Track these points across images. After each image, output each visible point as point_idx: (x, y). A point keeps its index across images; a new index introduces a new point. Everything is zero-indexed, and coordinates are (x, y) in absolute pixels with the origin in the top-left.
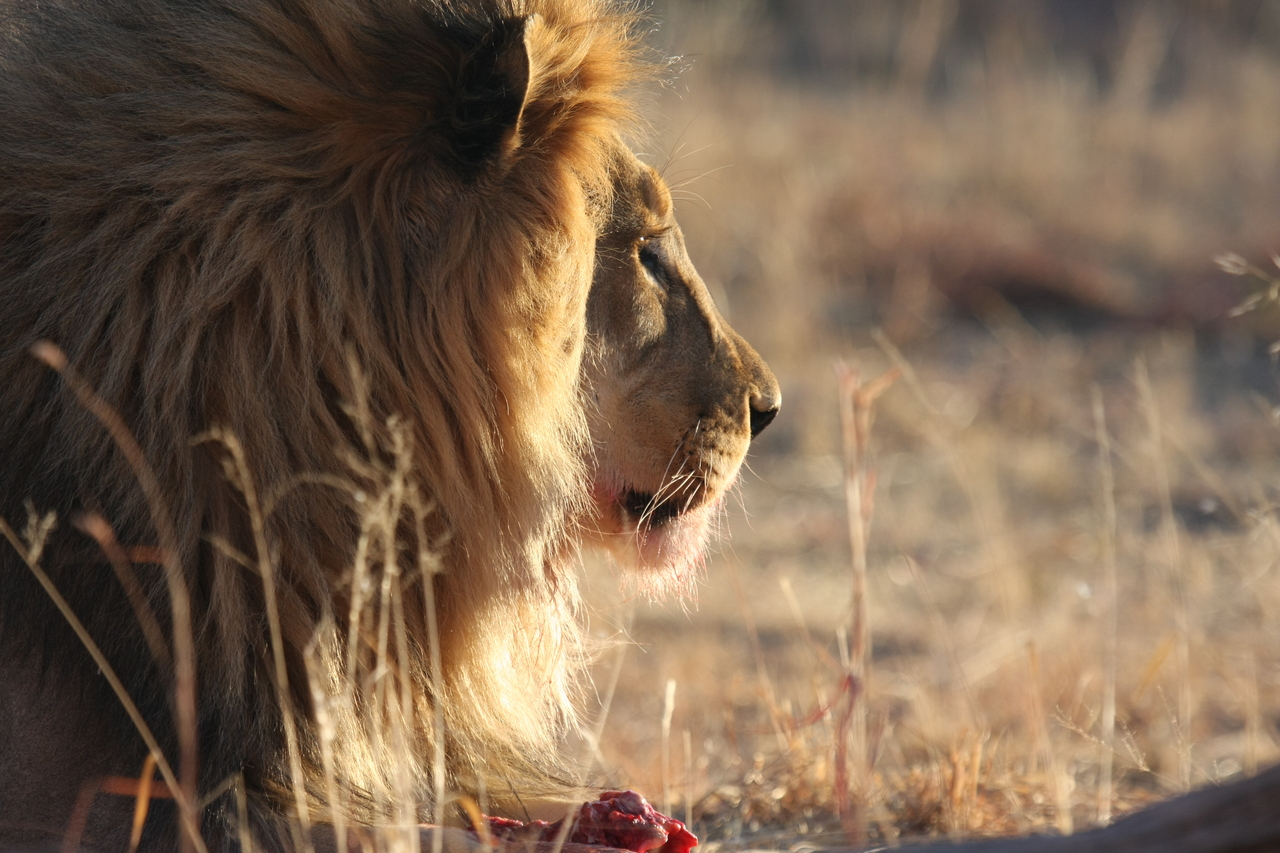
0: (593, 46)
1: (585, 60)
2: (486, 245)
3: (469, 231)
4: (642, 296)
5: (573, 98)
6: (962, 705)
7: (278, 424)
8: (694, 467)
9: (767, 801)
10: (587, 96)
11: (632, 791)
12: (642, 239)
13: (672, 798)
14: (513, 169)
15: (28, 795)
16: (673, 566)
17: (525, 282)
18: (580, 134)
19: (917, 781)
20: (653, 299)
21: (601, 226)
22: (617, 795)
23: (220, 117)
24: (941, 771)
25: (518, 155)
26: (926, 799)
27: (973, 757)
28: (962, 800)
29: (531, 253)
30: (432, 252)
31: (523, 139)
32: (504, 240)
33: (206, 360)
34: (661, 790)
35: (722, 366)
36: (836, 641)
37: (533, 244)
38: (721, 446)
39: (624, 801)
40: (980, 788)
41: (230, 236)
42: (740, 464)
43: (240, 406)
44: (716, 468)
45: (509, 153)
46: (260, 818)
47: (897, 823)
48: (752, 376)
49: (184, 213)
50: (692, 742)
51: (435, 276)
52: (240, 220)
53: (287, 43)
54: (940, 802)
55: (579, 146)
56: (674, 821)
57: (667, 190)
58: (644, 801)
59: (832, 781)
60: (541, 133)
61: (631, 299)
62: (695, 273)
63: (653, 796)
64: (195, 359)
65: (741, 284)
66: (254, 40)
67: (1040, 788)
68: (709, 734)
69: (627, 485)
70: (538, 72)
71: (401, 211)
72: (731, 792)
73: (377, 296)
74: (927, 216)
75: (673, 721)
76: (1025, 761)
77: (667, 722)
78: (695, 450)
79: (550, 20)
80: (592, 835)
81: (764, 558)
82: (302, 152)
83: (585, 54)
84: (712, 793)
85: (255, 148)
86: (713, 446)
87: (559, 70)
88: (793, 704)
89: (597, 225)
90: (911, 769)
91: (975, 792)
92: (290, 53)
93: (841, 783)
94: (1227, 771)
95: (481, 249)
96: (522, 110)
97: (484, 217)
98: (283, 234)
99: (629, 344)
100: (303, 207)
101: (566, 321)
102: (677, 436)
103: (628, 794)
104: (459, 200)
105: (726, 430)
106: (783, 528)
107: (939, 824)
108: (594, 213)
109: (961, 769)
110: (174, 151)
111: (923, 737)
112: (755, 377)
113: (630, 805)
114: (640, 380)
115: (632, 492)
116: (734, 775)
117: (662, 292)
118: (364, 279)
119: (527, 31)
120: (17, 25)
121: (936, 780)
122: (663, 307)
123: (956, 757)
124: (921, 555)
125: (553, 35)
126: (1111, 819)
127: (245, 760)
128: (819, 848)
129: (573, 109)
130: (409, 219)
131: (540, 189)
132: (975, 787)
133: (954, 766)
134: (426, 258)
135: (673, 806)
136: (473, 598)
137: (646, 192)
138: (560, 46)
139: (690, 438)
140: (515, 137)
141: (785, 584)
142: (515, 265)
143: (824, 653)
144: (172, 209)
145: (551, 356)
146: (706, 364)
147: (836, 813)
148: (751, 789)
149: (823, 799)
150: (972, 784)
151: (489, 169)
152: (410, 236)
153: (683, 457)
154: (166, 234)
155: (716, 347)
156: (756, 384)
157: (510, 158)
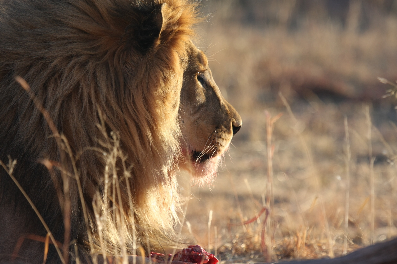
0: (182, 13)
1: (180, 17)
2: (149, 74)
3: (144, 70)
4: (198, 91)
5: (176, 29)
6: (300, 218)
7: (86, 130)
8: (214, 143)
9: (240, 248)
10: (180, 28)
11: (198, 245)
12: (198, 73)
13: (210, 247)
14: (158, 51)
15: (11, 246)
16: (207, 175)
17: (161, 85)
18: (179, 40)
19: (286, 242)
20: (201, 92)
21: (185, 69)
22: (194, 246)
23: (67, 36)
24: (294, 239)
25: (159, 47)
26: (289, 247)
27: (303, 235)
28: (300, 248)
29: (163, 77)
30: (132, 76)
31: (161, 42)
32: (154, 72)
33: (63, 110)
34: (207, 245)
35: (223, 113)
36: (261, 199)
37: (163, 74)
38: (223, 137)
39: (196, 248)
40: (306, 244)
41: (70, 72)
42: (229, 143)
43: (74, 124)
44: (221, 144)
45: (156, 46)
46: (83, 253)
49: (56, 65)
50: (217, 230)
51: (133, 83)
52: (73, 67)
53: (88, 12)
54: (294, 248)
55: (179, 44)
56: (211, 255)
57: (206, 58)
58: (202, 248)
59: (260, 242)
60: (166, 40)
61: (194, 92)
62: (215, 84)
63: (204, 246)
64: (60, 110)
65: (232, 88)
66: (77, 12)
67: (324, 244)
68: (222, 228)
69: (194, 149)
70: (166, 21)
71: (123, 63)
72: (229, 245)
73: (116, 90)
74: (290, 67)
75: (211, 224)
76: (319, 236)
77: (209, 223)
78: (215, 138)
79: (170, 5)
80: (186, 259)
81: (239, 173)
82: (92, 46)
83: (180, 15)
84: (223, 246)
85: (78, 45)
86: (220, 137)
87: (172, 20)
88: (248, 217)
89: (184, 68)
90: (284, 238)
91: (304, 245)
93: (263, 243)
94: (382, 239)
95: (148, 75)
96: (160, 32)
97: (148, 66)
98: (87, 71)
99: (194, 105)
100: (93, 63)
101: (173, 98)
102: (209, 134)
103: (197, 246)
104: (141, 60)
105: (224, 132)
106: (245, 164)
107: (293, 255)
108: (183, 65)
109: (300, 238)
110: (53, 46)
111: (288, 229)
112: (234, 116)
113: (198, 249)
114: (197, 117)
115: (195, 151)
116: (229, 240)
117: (204, 89)
118: (112, 85)
119: (162, 8)
120: (4, 8)
121: (292, 242)
122: (205, 94)
123: (298, 235)
124: (287, 172)
125: (170, 10)
126: (347, 253)
127: (78, 235)
128: (256, 263)
129: (176, 32)
130: (126, 66)
131: (166, 57)
133: (298, 237)
134: (131, 78)
135: (211, 250)
136: (145, 184)
137: (200, 58)
138: (173, 13)
139: (213, 135)
140: (158, 41)
141: (246, 181)
142: (158, 80)
143: (257, 203)
144: (52, 64)
145: (169, 109)
146: (218, 112)
147: (261, 252)
148: (235, 245)
149: (257, 247)
150: (303, 243)
151: (150, 51)
152: (126, 71)
153: (211, 140)
154: (51, 72)
155: (222, 107)
156: (234, 118)
157: (157, 48)
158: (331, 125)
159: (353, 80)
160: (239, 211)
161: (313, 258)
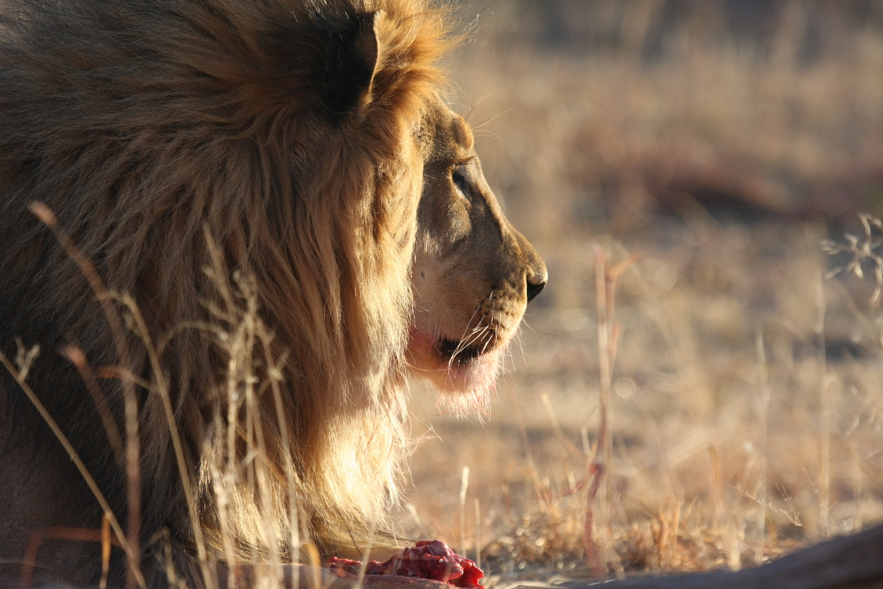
1: (414, 42)
2: (346, 171)
3: (336, 160)
4: (454, 205)
5: (406, 68)
6: (667, 481)
8: (488, 323)
9: (532, 547)
10: (415, 66)
11: (438, 540)
12: (454, 166)
13: (467, 545)
14: (366, 118)
16: (475, 391)
18: (411, 93)
19: (636, 533)
20: (462, 208)
21: (427, 157)
22: (428, 543)
23: (168, 81)
24: (652, 526)
25: (370, 108)
26: (642, 546)
27: (673, 518)
28: (666, 547)
30: (311, 175)
31: (374, 96)
34: (459, 540)
35: (508, 253)
36: (580, 437)
38: (507, 309)
39: (433, 546)
40: (679, 538)
42: (520, 321)
44: (503, 324)
45: (364, 106)
47: (623, 563)
48: (528, 260)
49: (140, 147)
50: (481, 507)
51: (312, 190)
52: (177, 151)
53: (213, 32)
54: (651, 549)
56: (467, 560)
57: (470, 130)
58: (446, 547)
59: (578, 533)
60: (385, 92)
61: (447, 208)
62: (489, 188)
63: (453, 544)
65: (514, 190)
66: (191, 31)
67: (721, 538)
68: (492, 501)
69: (442, 335)
71: (289, 146)
72: (507, 541)
73: (273, 205)
74: (641, 144)
75: (468, 494)
76: (710, 520)
77: (463, 494)
78: (489, 312)
79: (390, 15)
80: (411, 570)
81: (530, 380)
82: (221, 106)
83: (414, 37)
84: (494, 542)
85: (190, 102)
86: (502, 309)
87: (397, 48)
88: (550, 480)
89: (424, 156)
90: (631, 525)
91: (675, 541)
92: (214, 38)
95: (343, 173)
96: (373, 76)
97: (346, 151)
99: (445, 238)
102: (476, 302)
103: (435, 542)
104: (330, 139)
105: (510, 298)
106: (544, 359)
108: (422, 147)
109: (666, 525)
110: (134, 104)
111: (640, 504)
112: (530, 261)
113: (437, 549)
114: (452, 263)
115: (445, 340)
116: (508, 530)
117: (467, 202)
118: (263, 194)
119: (376, 22)
121: (648, 534)
122: (468, 213)
123: (663, 517)
124: (640, 379)
125: (393, 24)
129: (406, 76)
130: (295, 152)
131: (384, 131)
132: (676, 538)
133: (661, 523)
134: (307, 179)
135: (467, 551)
137: (457, 133)
138: (398, 31)
139: (486, 304)
140: (368, 96)
141: (545, 398)
143: (571, 447)
144: (132, 146)
146: (498, 252)
147: (581, 555)
148: (521, 540)
149: (571, 546)
150: (674, 536)
151: (350, 118)
152: (295, 164)
153: (481, 316)
154: (127, 162)
155: (504, 240)
156: (531, 266)
157: (365, 110)
158: (736, 273)
159: (785, 173)
160: (531, 463)
161: (696, 570)
